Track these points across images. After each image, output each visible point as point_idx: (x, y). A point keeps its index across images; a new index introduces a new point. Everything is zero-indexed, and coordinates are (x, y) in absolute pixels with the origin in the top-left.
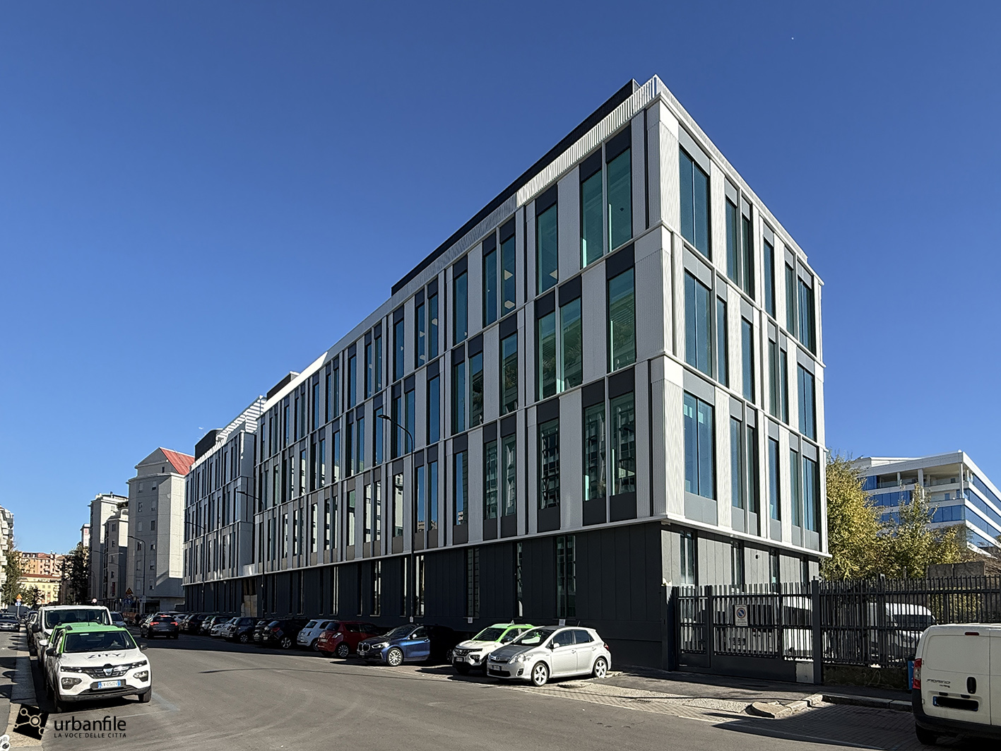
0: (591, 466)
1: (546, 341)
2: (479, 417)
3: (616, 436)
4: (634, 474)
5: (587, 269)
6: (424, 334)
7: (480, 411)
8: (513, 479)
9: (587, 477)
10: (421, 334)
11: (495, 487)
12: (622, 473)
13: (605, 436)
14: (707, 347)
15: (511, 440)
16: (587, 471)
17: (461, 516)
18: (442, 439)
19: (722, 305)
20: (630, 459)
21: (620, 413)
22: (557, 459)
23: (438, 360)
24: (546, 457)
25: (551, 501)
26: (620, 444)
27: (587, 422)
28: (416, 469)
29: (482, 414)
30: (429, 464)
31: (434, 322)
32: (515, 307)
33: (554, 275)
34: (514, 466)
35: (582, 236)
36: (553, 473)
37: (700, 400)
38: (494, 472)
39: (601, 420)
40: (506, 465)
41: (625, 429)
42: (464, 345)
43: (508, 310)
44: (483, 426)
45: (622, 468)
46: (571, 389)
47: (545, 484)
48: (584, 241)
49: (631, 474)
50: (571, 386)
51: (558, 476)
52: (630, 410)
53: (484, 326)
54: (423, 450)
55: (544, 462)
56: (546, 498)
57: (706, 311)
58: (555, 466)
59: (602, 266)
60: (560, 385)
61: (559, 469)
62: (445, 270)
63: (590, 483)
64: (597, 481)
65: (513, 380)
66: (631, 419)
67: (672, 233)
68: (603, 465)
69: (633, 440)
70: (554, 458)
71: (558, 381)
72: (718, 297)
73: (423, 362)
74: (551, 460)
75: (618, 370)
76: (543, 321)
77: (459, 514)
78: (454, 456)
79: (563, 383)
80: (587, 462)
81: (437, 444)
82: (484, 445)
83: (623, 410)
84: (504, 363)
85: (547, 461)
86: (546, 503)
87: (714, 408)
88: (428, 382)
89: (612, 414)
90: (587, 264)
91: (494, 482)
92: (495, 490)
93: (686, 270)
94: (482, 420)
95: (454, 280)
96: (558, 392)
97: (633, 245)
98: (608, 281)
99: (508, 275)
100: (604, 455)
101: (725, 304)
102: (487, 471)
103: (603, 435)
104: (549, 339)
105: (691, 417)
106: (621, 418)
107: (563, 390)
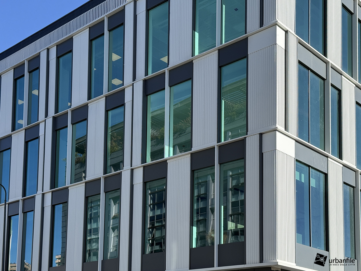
0: (199, 219)
1: (155, 113)
2: (82, 175)
3: (226, 195)
4: (243, 227)
5: (198, 57)
6: (24, 102)
7: (83, 170)
8: (117, 228)
9: (195, 229)
10: (20, 102)
11: (97, 234)
12: (231, 226)
13: (214, 194)
14: (320, 125)
15: (116, 195)
16: (195, 223)
17: (59, 259)
18: (40, 192)
19: (337, 92)
20: (239, 214)
21: (231, 176)
22: (164, 212)
23: (38, 125)
24: (153, 210)
25: (157, 248)
26: (230, 201)
27: (196, 182)
28: (10, 218)
29: (85, 172)
30: (25, 213)
31: (35, 92)
32: (123, 84)
33: (165, 59)
34: (118, 217)
35: (194, 29)
36: (160, 224)
37: (312, 168)
38: (96, 221)
39: (211, 181)
40: (109, 216)
41: (235, 189)
42: (68, 113)
43: (115, 87)
44: (86, 183)
45: (232, 221)
46: (180, 154)
47: (151, 233)
48: (197, 34)
49: (240, 226)
50: (181, 152)
51: (164, 227)
52: (240, 174)
53: (89, 98)
54: (18, 201)
55: (150, 214)
56: (152, 245)
57: (320, 97)
58: (162, 218)
59: (215, 55)
60: (168, 151)
61: (165, 220)
62: (48, 50)
63: (198, 233)
64: (205, 232)
65: (119, 145)
66: (242, 181)
67: (286, 32)
68: (212, 218)
69: (243, 198)
70: (161, 211)
71: (166, 148)
72: (332, 85)
73: (21, 126)
74: (158, 212)
75: (230, 140)
76: (152, 98)
77: (57, 257)
78: (53, 207)
79: (172, 149)
80: (195, 215)
81: (34, 197)
82: (87, 198)
83: (234, 173)
84: (109, 131)
85: (154, 213)
86: (152, 249)
87: (326, 175)
88: (26, 143)
89: (222, 176)
90: (199, 53)
91: (96, 231)
92: (96, 237)
93: (300, 62)
94: (85, 177)
95: (58, 58)
96: (166, 156)
97: (246, 40)
98: (220, 67)
99: (115, 57)
100: (213, 210)
101: (340, 91)
102: (89, 221)
103: (212, 193)
104: (159, 112)
105: (303, 181)
106: (232, 180)
107: (171, 154)
